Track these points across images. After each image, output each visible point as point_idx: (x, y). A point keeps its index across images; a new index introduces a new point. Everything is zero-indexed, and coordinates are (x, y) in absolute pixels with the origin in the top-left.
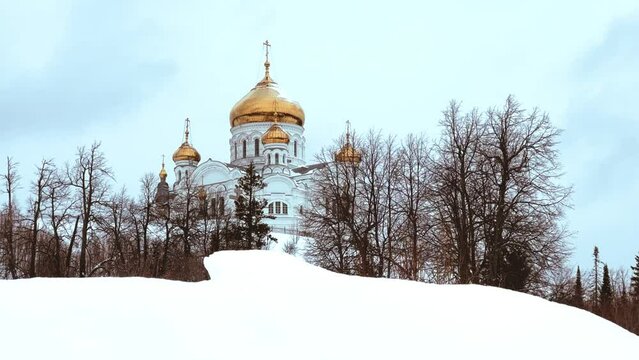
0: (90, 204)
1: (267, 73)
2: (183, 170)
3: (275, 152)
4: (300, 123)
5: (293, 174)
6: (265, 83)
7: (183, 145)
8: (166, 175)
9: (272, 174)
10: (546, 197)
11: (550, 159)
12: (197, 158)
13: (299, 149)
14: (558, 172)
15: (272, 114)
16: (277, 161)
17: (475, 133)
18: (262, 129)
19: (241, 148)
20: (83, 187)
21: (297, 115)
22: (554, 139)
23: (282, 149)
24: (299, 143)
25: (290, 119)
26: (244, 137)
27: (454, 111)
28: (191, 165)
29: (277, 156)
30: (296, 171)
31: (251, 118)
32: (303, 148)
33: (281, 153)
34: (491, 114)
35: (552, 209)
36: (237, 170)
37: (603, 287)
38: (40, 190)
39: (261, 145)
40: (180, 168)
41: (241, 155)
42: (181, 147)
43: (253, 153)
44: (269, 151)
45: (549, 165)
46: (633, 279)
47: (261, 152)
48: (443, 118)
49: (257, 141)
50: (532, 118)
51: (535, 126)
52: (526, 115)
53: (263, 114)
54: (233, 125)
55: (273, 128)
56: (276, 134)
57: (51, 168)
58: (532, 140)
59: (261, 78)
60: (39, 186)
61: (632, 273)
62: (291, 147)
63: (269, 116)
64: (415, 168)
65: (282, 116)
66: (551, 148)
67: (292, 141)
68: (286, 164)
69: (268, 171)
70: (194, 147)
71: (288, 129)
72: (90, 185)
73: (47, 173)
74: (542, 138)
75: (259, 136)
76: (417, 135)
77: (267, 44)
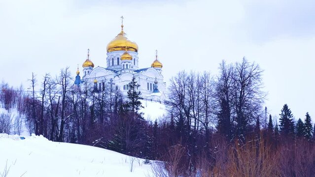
0: (65, 92)
1: (122, 29)
2: (87, 71)
3: (126, 63)
4: (136, 51)
5: (134, 73)
6: (122, 34)
7: (87, 60)
8: (79, 73)
9: (125, 73)
10: (258, 96)
11: (259, 81)
12: (93, 66)
13: (136, 62)
14: (262, 86)
15: (125, 47)
16: (127, 67)
17: (232, 72)
18: (121, 54)
19: (111, 62)
20: (63, 85)
21: (135, 48)
22: (261, 73)
23: (129, 62)
24: (136, 59)
25: (133, 49)
26: (113, 57)
27: (223, 63)
28: (90, 69)
29: (127, 65)
30: (135, 71)
31: (115, 49)
32: (138, 61)
33: (129, 64)
34: (237, 64)
35: (260, 100)
36: (110, 71)
37: (269, 123)
38: (45, 86)
39: (120, 60)
40: (85, 70)
41: (111, 64)
42: (86, 61)
43: (117, 64)
44: (123, 63)
45: (259, 83)
46: (280, 119)
47: (120, 63)
48: (219, 66)
49: (118, 59)
50: (253, 65)
51: (254, 68)
52: (250, 64)
53: (121, 47)
54: (108, 52)
55: (126, 53)
56: (127, 56)
57: (49, 76)
58: (253, 74)
59: (120, 32)
60: (44, 84)
61: (280, 117)
62: (133, 61)
63: (123, 48)
64: (207, 84)
65: (129, 48)
66: (260, 77)
67: (133, 59)
68: (131, 68)
69: (123, 71)
70: (92, 61)
71: (132, 53)
72: (65, 84)
73: (47, 79)
74: (257, 73)
75: (119, 56)
76: (208, 71)
77: (122, 17)
